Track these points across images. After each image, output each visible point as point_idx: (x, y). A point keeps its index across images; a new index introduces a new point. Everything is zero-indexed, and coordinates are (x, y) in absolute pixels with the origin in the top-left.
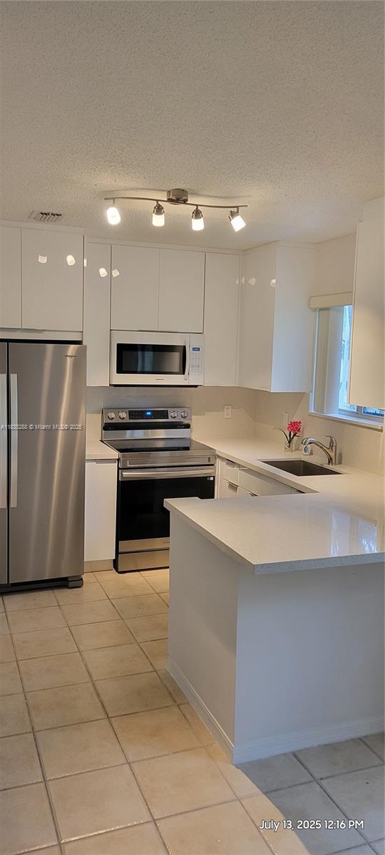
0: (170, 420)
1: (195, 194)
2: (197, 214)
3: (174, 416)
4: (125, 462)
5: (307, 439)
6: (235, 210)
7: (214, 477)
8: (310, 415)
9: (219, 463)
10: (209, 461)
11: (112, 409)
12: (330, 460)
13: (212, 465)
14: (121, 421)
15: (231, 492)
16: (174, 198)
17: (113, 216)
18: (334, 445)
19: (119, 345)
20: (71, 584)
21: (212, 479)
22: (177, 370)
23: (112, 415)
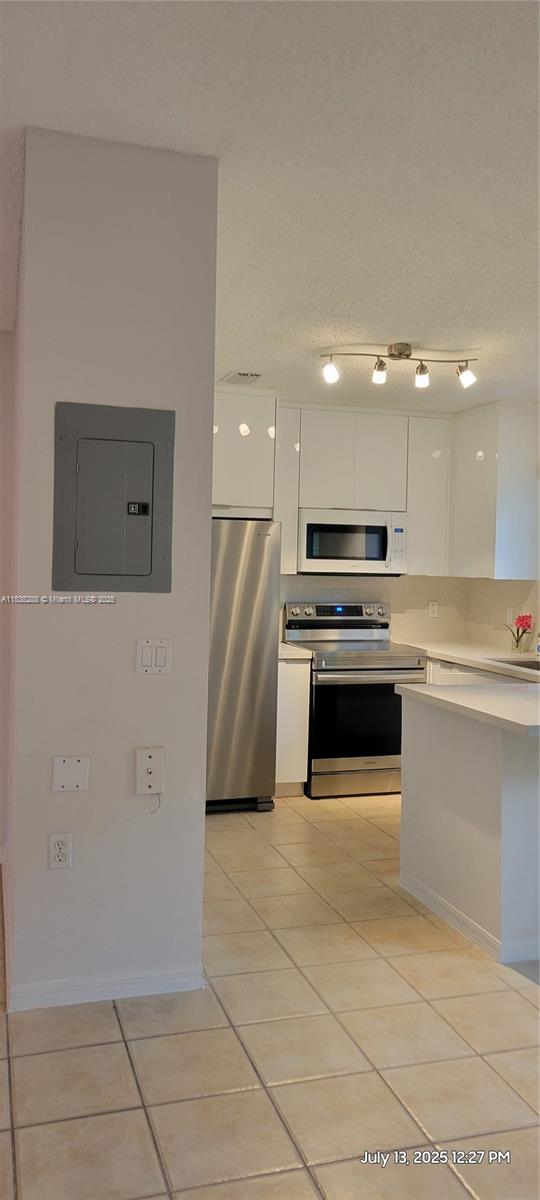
0: (365, 617)
1: (420, 348)
2: (422, 369)
3: (370, 612)
4: (320, 662)
6: (464, 364)
9: (430, 667)
10: (418, 664)
11: (296, 604)
13: (422, 669)
14: (307, 618)
16: (396, 353)
17: (331, 374)
19: (310, 526)
20: (260, 807)
22: (376, 556)
23: (297, 610)
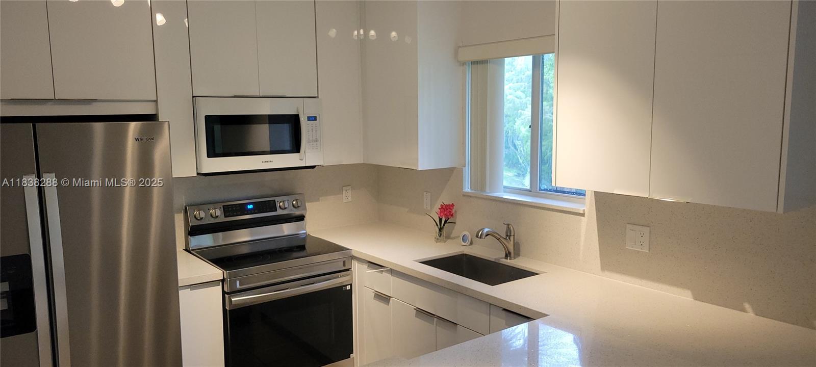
0: (279, 212)
3: (284, 206)
4: (233, 283)
5: (482, 229)
7: (351, 285)
8: (467, 196)
9: (356, 266)
10: (344, 265)
11: (199, 205)
12: (508, 255)
13: (348, 270)
14: (213, 221)
15: (380, 305)
18: (512, 234)
19: (208, 118)
21: (348, 288)
22: (288, 147)
23: (201, 213)
